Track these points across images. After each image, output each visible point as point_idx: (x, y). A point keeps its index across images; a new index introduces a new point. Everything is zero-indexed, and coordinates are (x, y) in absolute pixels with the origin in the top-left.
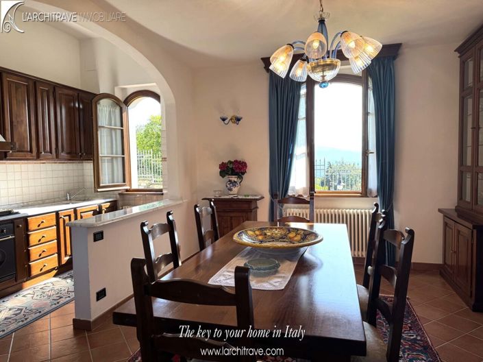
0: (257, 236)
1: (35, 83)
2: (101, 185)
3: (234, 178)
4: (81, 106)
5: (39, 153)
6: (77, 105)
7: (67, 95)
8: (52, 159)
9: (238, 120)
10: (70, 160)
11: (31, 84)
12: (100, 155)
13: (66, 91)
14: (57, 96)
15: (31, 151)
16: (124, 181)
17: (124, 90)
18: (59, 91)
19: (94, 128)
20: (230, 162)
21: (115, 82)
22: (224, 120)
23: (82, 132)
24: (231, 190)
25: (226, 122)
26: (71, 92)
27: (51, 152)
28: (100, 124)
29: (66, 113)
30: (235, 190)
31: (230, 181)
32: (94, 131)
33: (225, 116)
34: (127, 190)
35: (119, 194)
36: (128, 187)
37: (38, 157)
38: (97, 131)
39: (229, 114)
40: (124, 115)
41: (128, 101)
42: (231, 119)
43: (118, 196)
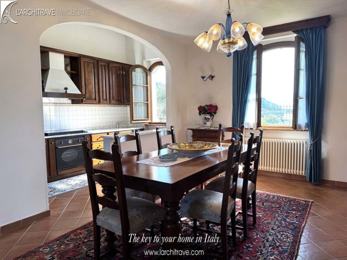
0: (186, 146)
1: (98, 61)
2: (134, 119)
3: (208, 116)
4: (124, 73)
5: (99, 100)
6: (122, 72)
7: (116, 67)
8: (107, 104)
9: (212, 77)
10: (118, 104)
11: (96, 62)
12: (134, 101)
13: (115, 65)
14: (110, 68)
15: (95, 99)
16: (148, 118)
17: (149, 62)
18: (111, 65)
19: (130, 86)
20: (207, 106)
21: (143, 58)
22: (203, 78)
23: (125, 89)
24: (205, 124)
25: (205, 79)
26: (118, 65)
27: (106, 100)
28: (134, 83)
29: (115, 77)
30: (209, 124)
31: (205, 118)
32: (131, 87)
33: (205, 75)
34: (150, 123)
35: (145, 125)
36: (150, 121)
37: (99, 103)
38: (132, 87)
39: (207, 74)
40: (149, 77)
41: (151, 69)
42: (209, 77)
43: (144, 126)
